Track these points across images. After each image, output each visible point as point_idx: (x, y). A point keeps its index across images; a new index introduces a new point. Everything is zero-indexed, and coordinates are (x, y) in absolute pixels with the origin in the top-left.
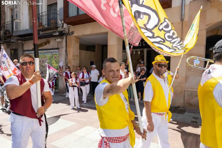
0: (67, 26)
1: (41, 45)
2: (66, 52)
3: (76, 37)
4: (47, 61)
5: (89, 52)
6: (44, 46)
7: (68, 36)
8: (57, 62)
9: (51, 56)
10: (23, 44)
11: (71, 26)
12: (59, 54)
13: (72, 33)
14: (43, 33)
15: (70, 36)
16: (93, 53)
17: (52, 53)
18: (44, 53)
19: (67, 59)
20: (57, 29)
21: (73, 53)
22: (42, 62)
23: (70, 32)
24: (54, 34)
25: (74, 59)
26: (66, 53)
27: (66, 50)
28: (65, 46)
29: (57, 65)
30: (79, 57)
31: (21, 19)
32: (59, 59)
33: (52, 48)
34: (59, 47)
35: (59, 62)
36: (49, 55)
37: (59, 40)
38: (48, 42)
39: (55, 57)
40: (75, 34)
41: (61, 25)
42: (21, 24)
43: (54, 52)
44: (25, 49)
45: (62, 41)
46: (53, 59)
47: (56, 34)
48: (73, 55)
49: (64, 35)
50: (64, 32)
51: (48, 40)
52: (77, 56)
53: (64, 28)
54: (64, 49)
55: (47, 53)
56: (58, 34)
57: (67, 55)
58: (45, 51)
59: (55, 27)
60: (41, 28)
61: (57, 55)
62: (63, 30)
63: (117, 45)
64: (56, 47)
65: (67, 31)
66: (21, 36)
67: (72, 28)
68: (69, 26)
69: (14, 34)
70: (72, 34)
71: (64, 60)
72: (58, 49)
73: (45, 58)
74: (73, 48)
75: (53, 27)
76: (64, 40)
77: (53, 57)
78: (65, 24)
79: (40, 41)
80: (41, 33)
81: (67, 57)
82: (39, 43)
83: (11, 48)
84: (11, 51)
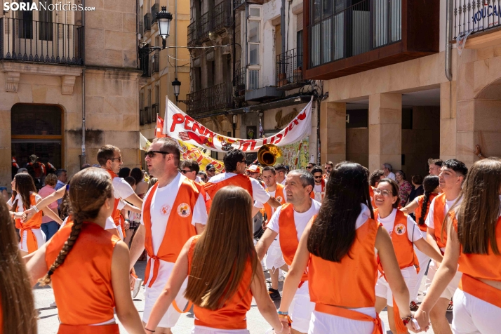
0: (319, 83)
2: (318, 136)
3: (338, 104)
4: (294, 156)
7: (321, 102)
8: (308, 158)
10: (262, 117)
11: (325, 81)
13: (325, 95)
15: (324, 101)
19: (320, 151)
21: (329, 139)
23: (324, 93)
24: (296, 100)
25: (330, 153)
26: (318, 139)
27: (318, 131)
28: (317, 124)
30: (344, 146)
31: (261, 62)
32: (310, 151)
35: (310, 159)
39: (305, 147)
40: (331, 99)
42: (261, 74)
44: (267, 128)
46: (303, 151)
48: (329, 146)
49: (315, 100)
50: (315, 93)
51: (295, 109)
52: (339, 144)
54: (316, 130)
56: (299, 100)
57: (320, 143)
61: (307, 142)
62: (315, 88)
63: (379, 125)
65: (320, 91)
66: (261, 100)
67: (326, 86)
68: (323, 81)
69: (248, 97)
70: (325, 99)
71: (316, 153)
73: (292, 147)
74: (328, 128)
76: (316, 111)
77: (303, 147)
79: (286, 111)
80: (288, 93)
81: (320, 147)
82: (284, 115)
83: (248, 125)
84: (247, 131)
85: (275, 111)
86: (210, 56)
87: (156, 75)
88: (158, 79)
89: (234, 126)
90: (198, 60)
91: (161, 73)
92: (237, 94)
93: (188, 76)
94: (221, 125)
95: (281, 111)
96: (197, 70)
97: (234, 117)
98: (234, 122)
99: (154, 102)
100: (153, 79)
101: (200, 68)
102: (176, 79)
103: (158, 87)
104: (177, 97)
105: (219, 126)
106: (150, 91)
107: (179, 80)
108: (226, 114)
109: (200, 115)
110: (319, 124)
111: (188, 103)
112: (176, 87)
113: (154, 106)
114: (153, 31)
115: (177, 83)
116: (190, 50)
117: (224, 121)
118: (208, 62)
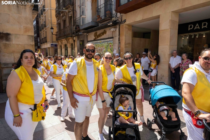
0: (120, 15)
1: (100, 35)
2: (119, 40)
3: (129, 25)
4: (104, 50)
5: (143, 39)
6: (101, 36)
7: (121, 25)
8: (112, 50)
9: (107, 45)
10: (87, 36)
11: (123, 14)
12: (113, 43)
13: (124, 21)
14: (101, 24)
15: (123, 24)
16: (147, 40)
17: (108, 42)
18: (102, 42)
19: (120, 47)
20: (112, 19)
21: (125, 41)
22: (100, 50)
23: (123, 20)
25: (126, 47)
26: (119, 42)
27: (119, 38)
28: (118, 35)
29: (112, 53)
30: (131, 45)
31: (86, 15)
32: (114, 47)
33: (108, 37)
34: (113, 36)
35: (114, 50)
36: (105, 44)
37: (112, 29)
38: (105, 32)
39: (110, 46)
40: (127, 22)
41: (115, 15)
42: (86, 19)
43: (110, 41)
44: (89, 40)
45: (116, 30)
46: (109, 48)
47: (110, 24)
48: (125, 44)
49: (117, 24)
50: (117, 21)
51: (105, 30)
52: (129, 44)
53: (118, 18)
54: (117, 38)
55: (104, 42)
56: (111, 24)
57: (120, 43)
58: (103, 41)
59: (109, 17)
60: (99, 20)
61: (111, 43)
63: (170, 29)
64: (111, 36)
65: (120, 20)
66: (86, 29)
67: (125, 17)
68: (122, 14)
69: (81, 28)
70: (124, 23)
71: (117, 48)
72: (112, 38)
73: (103, 46)
74: (125, 36)
75: (108, 18)
76: (118, 29)
77: (109, 46)
78: (118, 13)
79: (99, 32)
80: (100, 25)
81: (120, 45)
82: (98, 34)
83: (80, 40)
84: (80, 42)
85: (93, 33)
86: (64, 18)
87: (45, 28)
88: (46, 29)
89: (74, 41)
90: (59, 20)
91: (47, 27)
92: (76, 28)
93: (56, 26)
94: (69, 41)
95: (97, 32)
96: (59, 24)
97: (74, 38)
98: (74, 39)
99: (45, 36)
100: (44, 29)
101: (60, 23)
102: (52, 27)
103: (46, 32)
104: (52, 33)
105: (68, 41)
106: (43, 33)
107: (53, 27)
108: (71, 36)
109: (61, 38)
110: (119, 35)
111: (56, 35)
112: (52, 30)
113: (45, 38)
114: (44, 14)
115: (52, 28)
116: (56, 17)
117: (70, 40)
118: (63, 20)
